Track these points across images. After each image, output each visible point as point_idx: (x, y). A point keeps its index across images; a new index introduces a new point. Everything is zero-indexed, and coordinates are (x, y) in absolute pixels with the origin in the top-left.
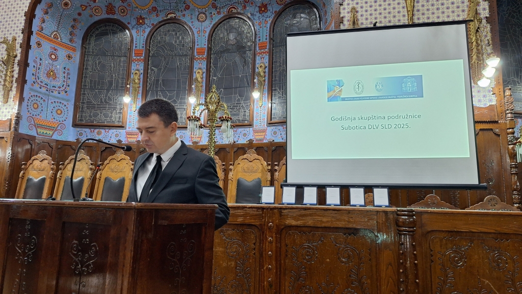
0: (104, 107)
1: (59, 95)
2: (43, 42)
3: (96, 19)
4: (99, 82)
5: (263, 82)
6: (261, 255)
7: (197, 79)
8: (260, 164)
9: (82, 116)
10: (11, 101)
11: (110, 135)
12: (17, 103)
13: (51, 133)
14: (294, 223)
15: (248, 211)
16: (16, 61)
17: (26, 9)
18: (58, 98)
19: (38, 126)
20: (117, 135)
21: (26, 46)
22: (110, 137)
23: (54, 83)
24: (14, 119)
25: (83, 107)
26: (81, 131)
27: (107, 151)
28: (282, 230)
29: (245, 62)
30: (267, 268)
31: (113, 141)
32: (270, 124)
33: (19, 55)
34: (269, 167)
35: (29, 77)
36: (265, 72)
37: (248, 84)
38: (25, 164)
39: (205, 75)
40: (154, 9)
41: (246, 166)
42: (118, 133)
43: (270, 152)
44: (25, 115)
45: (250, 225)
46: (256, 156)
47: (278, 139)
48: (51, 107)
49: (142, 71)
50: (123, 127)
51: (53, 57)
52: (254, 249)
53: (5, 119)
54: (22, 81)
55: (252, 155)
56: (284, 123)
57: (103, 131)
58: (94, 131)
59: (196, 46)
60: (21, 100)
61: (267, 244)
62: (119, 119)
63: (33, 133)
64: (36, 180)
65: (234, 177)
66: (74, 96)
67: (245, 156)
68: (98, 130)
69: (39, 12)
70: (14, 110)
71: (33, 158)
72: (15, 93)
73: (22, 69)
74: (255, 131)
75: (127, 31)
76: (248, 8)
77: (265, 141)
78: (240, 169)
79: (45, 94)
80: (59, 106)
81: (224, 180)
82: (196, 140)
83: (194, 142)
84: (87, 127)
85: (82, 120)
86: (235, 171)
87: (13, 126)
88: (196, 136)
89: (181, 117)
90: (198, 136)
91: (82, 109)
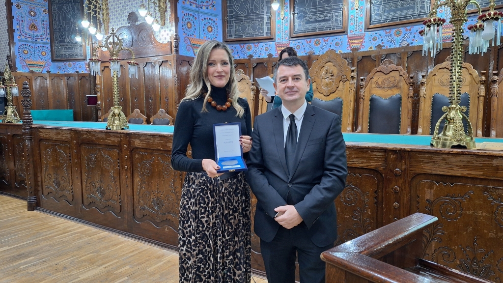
0: (251, 19)
1: (207, 11)
9: (230, 31)
10: (168, 22)
11: (260, 50)
12: (174, 24)
18: (207, 14)
19: (194, 46)
20: (266, 49)
22: (260, 51)
24: (174, 41)
25: (230, 21)
26: (232, 48)
27: (258, 67)
31: (264, 56)
42: (267, 46)
44: (182, 36)
48: (202, 26)
50: (272, 39)
53: (166, 42)
57: (252, 45)
58: (243, 46)
60: (177, 20)
62: (268, 30)
63: (191, 54)
65: (427, 93)
66: (220, 9)
68: (247, 45)
70: (172, 32)
72: (170, 13)
78: (436, 83)
79: (195, 11)
80: (209, 23)
81: (412, 97)
82: (355, 46)
83: (353, 49)
84: (237, 42)
85: (231, 36)
86: (429, 85)
87: (174, 49)
88: (356, 41)
89: (337, 20)
90: (358, 41)
91: (230, 23)
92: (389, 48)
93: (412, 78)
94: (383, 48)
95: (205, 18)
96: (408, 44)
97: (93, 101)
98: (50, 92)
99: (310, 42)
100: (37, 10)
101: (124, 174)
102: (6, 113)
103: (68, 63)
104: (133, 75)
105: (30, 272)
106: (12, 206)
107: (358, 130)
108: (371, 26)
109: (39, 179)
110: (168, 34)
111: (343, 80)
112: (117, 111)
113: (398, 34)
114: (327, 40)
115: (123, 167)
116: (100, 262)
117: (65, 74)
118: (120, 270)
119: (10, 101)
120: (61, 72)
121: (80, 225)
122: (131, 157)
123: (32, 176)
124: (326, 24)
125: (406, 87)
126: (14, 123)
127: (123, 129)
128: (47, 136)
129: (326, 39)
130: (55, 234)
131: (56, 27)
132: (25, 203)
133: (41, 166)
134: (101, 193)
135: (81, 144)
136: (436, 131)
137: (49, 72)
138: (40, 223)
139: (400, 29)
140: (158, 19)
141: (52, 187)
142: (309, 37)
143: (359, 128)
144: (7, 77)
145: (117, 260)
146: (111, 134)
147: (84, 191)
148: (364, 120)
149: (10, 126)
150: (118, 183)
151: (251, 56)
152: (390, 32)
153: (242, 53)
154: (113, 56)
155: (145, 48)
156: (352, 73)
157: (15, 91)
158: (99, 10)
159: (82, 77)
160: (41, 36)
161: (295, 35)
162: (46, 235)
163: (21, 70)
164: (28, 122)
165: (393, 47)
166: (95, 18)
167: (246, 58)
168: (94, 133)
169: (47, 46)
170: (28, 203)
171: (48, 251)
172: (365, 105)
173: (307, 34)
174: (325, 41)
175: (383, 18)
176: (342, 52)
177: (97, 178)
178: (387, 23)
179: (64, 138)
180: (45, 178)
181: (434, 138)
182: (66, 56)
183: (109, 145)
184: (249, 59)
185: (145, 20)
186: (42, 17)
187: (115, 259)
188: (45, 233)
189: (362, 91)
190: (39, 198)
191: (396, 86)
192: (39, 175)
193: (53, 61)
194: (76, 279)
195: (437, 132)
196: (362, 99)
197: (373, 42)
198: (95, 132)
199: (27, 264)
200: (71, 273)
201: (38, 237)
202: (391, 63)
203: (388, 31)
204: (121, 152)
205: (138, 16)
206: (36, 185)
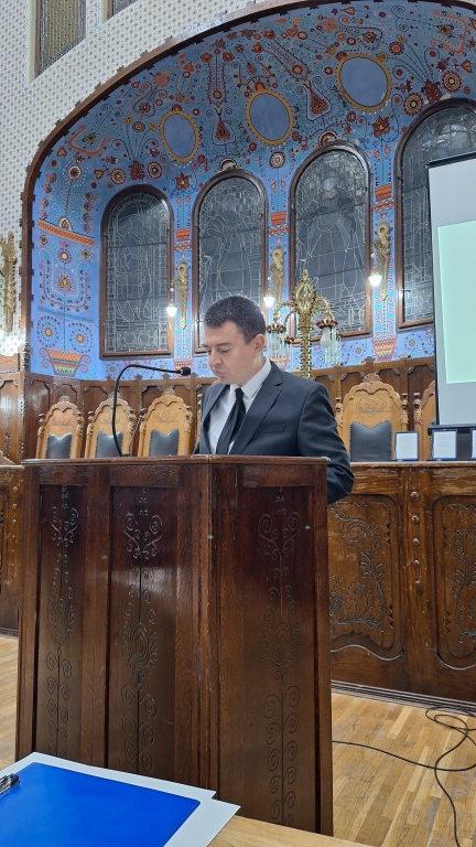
0: (140, 327)
1: (76, 314)
2: (50, 236)
3: (118, 188)
4: (130, 288)
5: (387, 257)
6: (401, 543)
7: (274, 266)
8: (387, 396)
9: (111, 342)
10: (16, 327)
12: (25, 330)
13: (73, 370)
14: (455, 490)
15: (374, 473)
16: (17, 269)
17: (22, 189)
18: (77, 318)
19: (54, 362)
21: (28, 245)
23: (69, 296)
24: (23, 353)
25: (111, 329)
26: (112, 365)
27: (150, 391)
28: (436, 504)
29: (353, 226)
30: (412, 564)
32: (403, 328)
33: (19, 259)
34: (405, 402)
35: (35, 290)
36: (389, 239)
37: (361, 264)
38: (43, 417)
39: (287, 256)
40: (202, 159)
41: (364, 401)
42: (163, 363)
43: (405, 377)
44: (36, 346)
45: (378, 496)
46: (381, 384)
47: (418, 354)
48: (68, 334)
49: (190, 264)
50: (169, 354)
51: (64, 256)
52: (388, 534)
53: (11, 354)
54: (28, 297)
55: (372, 382)
56: (428, 323)
57: (142, 362)
59: (271, 211)
60: (29, 325)
61: (410, 526)
62: (163, 341)
63: (48, 372)
64: (59, 439)
65: (344, 421)
66: (97, 312)
67: (361, 386)
69: (39, 191)
70: (21, 340)
71: (52, 408)
72: (20, 315)
73: (26, 279)
74: (376, 344)
75: (164, 202)
76: (354, 131)
77: (394, 359)
78: (354, 408)
80: (80, 330)
84: (120, 358)
85: (111, 349)
86: (346, 411)
87: (22, 364)
91: (111, 332)
95: (73, 324)
96: (342, 364)
110: (15, 344)
140: (2, 323)
151: (139, 378)
161: (200, 350)
167: (132, 379)
184: (136, 381)
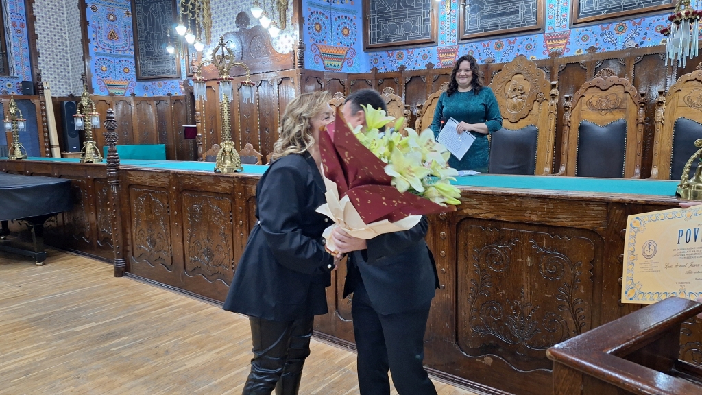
0: (403, 15)
1: (342, 6)
10: (289, 23)
11: (415, 58)
12: (298, 26)
13: (340, 64)
18: (342, 10)
19: (324, 57)
20: (425, 57)
22: (416, 60)
25: (374, 19)
26: (377, 57)
27: (412, 82)
31: (421, 66)
42: (426, 52)
48: (335, 27)
50: (433, 42)
53: (287, 52)
57: (405, 52)
58: (392, 54)
60: (301, 21)
62: (427, 30)
63: (319, 67)
65: (667, 117)
66: (361, 3)
68: (398, 52)
70: (295, 37)
72: (293, 12)
78: (681, 102)
79: (326, 7)
80: (345, 23)
81: (643, 123)
82: (556, 49)
83: (553, 53)
84: (383, 49)
85: (374, 40)
86: (670, 105)
87: (297, 61)
88: (557, 42)
89: (528, 12)
90: (560, 42)
91: (374, 22)
92: (606, 50)
93: (643, 95)
94: (598, 51)
95: (339, 17)
96: (636, 46)
97: (191, 133)
98: (136, 122)
99: (488, 45)
100: (117, 12)
101: (238, 231)
102: (85, 150)
103: (157, 82)
104: (248, 100)
105: (124, 356)
106: (95, 270)
107: (560, 172)
108: (579, 20)
109: (129, 236)
110: (289, 41)
111: (537, 98)
112: (227, 148)
113: (621, 30)
114: (514, 42)
115: (237, 223)
116: (210, 346)
117: (154, 97)
118: (237, 357)
119: (90, 135)
120: (149, 95)
121: (181, 297)
122: (247, 210)
123: (119, 232)
124: (513, 18)
125: (634, 108)
126: (95, 163)
127: (236, 171)
128: (139, 181)
129: (512, 40)
130: (151, 308)
131: (141, 33)
132: (111, 267)
133: (131, 221)
134: (208, 255)
135: (182, 191)
136: (685, 175)
137: (133, 95)
138: (131, 292)
139: (624, 22)
140: (276, 21)
141: (146, 247)
142: (487, 38)
143: (563, 169)
144: (85, 102)
145: (231, 344)
146: (221, 178)
147: (186, 252)
148: (569, 157)
149: (89, 167)
150: (230, 243)
151: (402, 68)
152: (608, 28)
153: (389, 63)
154: (222, 74)
155: (259, 61)
156: (553, 90)
157: (96, 121)
158: (198, 11)
159: (176, 101)
160: (123, 47)
161: (466, 36)
162: (141, 309)
163: (99, 93)
164: (115, 162)
165: (613, 49)
166: (193, 21)
167: (395, 70)
168: (199, 177)
169: (130, 60)
170: (115, 268)
171: (144, 329)
172: (571, 136)
173: (484, 33)
174: (510, 42)
175: (596, 8)
176: (536, 58)
177: (203, 236)
178: (604, 14)
179: (160, 183)
180: (136, 235)
181: (681, 186)
182: (154, 72)
183: (218, 193)
184: (400, 72)
185: (259, 22)
186: (124, 21)
187: (229, 343)
188: (138, 307)
189: (567, 116)
190: (129, 261)
191: (618, 108)
192: (128, 230)
193: (139, 79)
194: (181, 366)
195: (687, 176)
196: (566, 127)
197: (583, 43)
198: (200, 175)
199: (119, 346)
200: (175, 359)
201: (130, 312)
202: (611, 73)
203: (605, 26)
204: (235, 202)
205: (250, 17)
206: (125, 243)
